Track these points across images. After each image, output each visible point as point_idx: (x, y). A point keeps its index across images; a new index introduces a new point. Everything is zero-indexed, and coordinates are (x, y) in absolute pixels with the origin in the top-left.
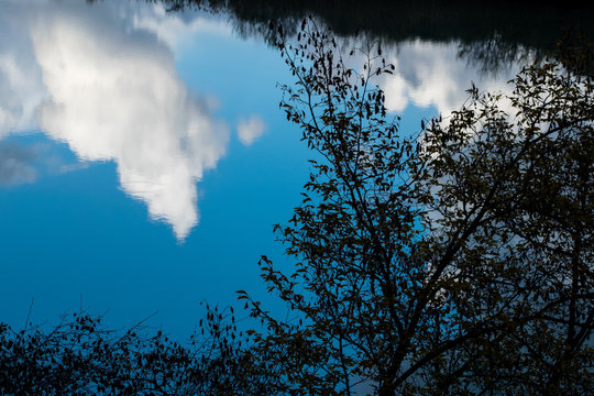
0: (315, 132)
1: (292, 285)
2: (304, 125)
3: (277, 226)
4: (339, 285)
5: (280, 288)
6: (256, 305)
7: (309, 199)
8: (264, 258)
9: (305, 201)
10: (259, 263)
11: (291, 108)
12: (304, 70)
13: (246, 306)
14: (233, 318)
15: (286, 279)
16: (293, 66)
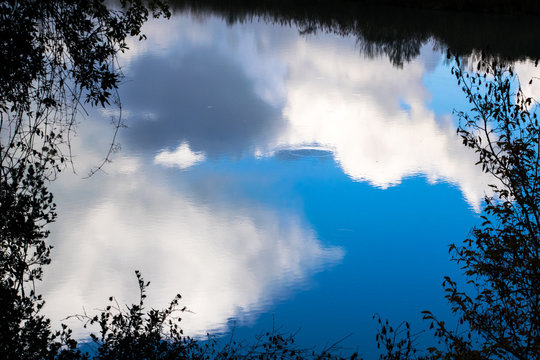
0: (489, 156)
1: (476, 306)
2: (479, 149)
3: (453, 246)
4: (519, 306)
5: (464, 308)
6: (441, 324)
7: (489, 222)
8: (448, 279)
9: (484, 224)
10: (444, 285)
11: (468, 133)
12: (480, 97)
13: (432, 326)
14: (408, 333)
15: (470, 301)
16: (469, 93)
